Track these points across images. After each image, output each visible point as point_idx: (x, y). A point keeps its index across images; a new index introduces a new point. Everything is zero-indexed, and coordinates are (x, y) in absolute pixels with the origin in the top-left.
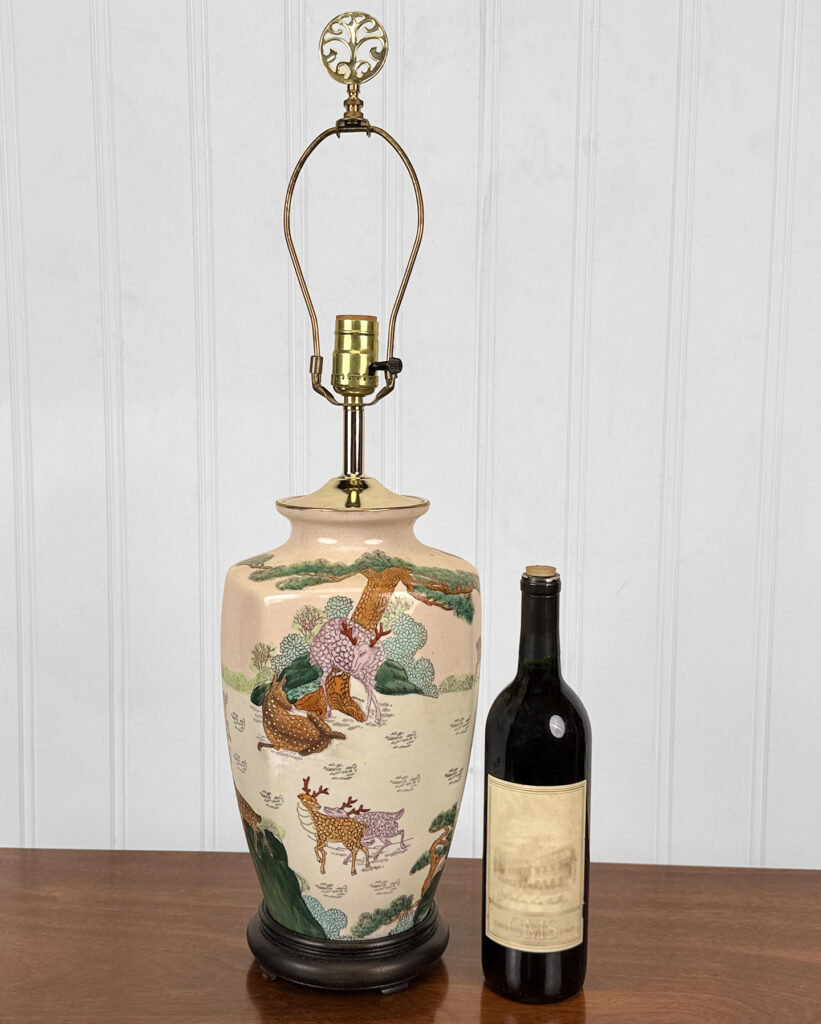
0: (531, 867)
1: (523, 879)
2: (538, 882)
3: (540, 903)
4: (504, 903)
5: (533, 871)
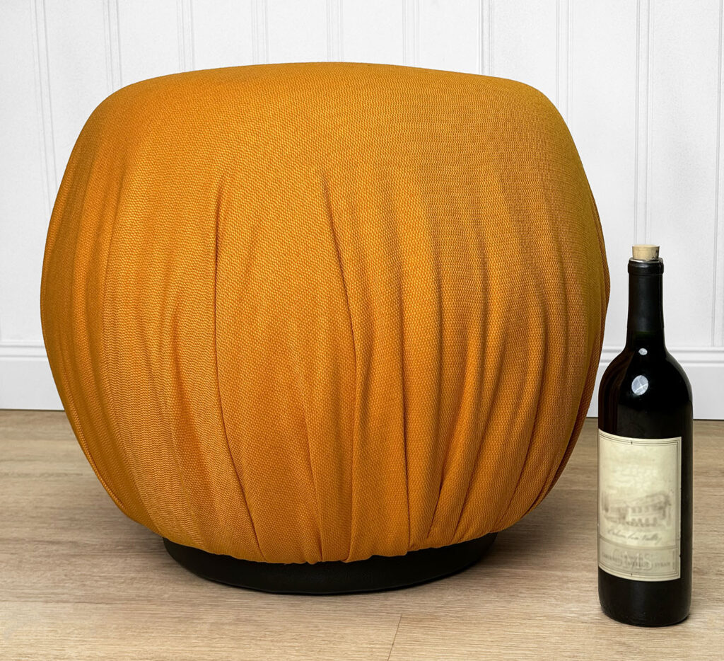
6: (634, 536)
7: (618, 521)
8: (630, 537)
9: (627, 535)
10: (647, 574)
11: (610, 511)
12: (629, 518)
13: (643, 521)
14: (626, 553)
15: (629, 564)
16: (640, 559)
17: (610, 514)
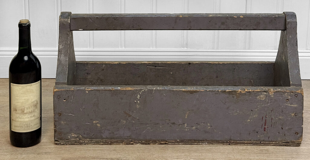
0: (25, 108)
1: (23, 112)
2: (27, 112)
3: (28, 118)
4: (17, 120)
5: (26, 109)
6: (27, 117)
7: (21, 113)
8: (26, 118)
9: (25, 118)
10: (32, 129)
11: (18, 111)
12: (25, 112)
13: (30, 111)
14: (24, 124)
15: (26, 127)
16: (30, 124)
17: (18, 112)
